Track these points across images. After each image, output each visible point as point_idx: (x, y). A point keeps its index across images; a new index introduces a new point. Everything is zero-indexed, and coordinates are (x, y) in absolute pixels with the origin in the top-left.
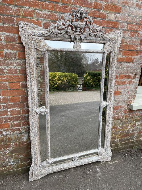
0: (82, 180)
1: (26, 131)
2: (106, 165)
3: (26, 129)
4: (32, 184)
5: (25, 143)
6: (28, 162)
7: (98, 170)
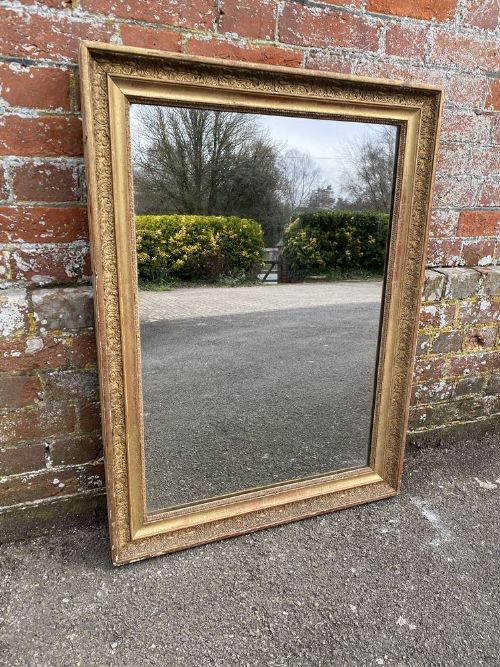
0: (353, 570)
1: (14, 279)
2: (464, 493)
3: (13, 262)
4: (60, 599)
5: (8, 349)
6: (34, 474)
7: (431, 517)
